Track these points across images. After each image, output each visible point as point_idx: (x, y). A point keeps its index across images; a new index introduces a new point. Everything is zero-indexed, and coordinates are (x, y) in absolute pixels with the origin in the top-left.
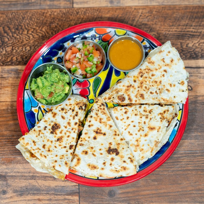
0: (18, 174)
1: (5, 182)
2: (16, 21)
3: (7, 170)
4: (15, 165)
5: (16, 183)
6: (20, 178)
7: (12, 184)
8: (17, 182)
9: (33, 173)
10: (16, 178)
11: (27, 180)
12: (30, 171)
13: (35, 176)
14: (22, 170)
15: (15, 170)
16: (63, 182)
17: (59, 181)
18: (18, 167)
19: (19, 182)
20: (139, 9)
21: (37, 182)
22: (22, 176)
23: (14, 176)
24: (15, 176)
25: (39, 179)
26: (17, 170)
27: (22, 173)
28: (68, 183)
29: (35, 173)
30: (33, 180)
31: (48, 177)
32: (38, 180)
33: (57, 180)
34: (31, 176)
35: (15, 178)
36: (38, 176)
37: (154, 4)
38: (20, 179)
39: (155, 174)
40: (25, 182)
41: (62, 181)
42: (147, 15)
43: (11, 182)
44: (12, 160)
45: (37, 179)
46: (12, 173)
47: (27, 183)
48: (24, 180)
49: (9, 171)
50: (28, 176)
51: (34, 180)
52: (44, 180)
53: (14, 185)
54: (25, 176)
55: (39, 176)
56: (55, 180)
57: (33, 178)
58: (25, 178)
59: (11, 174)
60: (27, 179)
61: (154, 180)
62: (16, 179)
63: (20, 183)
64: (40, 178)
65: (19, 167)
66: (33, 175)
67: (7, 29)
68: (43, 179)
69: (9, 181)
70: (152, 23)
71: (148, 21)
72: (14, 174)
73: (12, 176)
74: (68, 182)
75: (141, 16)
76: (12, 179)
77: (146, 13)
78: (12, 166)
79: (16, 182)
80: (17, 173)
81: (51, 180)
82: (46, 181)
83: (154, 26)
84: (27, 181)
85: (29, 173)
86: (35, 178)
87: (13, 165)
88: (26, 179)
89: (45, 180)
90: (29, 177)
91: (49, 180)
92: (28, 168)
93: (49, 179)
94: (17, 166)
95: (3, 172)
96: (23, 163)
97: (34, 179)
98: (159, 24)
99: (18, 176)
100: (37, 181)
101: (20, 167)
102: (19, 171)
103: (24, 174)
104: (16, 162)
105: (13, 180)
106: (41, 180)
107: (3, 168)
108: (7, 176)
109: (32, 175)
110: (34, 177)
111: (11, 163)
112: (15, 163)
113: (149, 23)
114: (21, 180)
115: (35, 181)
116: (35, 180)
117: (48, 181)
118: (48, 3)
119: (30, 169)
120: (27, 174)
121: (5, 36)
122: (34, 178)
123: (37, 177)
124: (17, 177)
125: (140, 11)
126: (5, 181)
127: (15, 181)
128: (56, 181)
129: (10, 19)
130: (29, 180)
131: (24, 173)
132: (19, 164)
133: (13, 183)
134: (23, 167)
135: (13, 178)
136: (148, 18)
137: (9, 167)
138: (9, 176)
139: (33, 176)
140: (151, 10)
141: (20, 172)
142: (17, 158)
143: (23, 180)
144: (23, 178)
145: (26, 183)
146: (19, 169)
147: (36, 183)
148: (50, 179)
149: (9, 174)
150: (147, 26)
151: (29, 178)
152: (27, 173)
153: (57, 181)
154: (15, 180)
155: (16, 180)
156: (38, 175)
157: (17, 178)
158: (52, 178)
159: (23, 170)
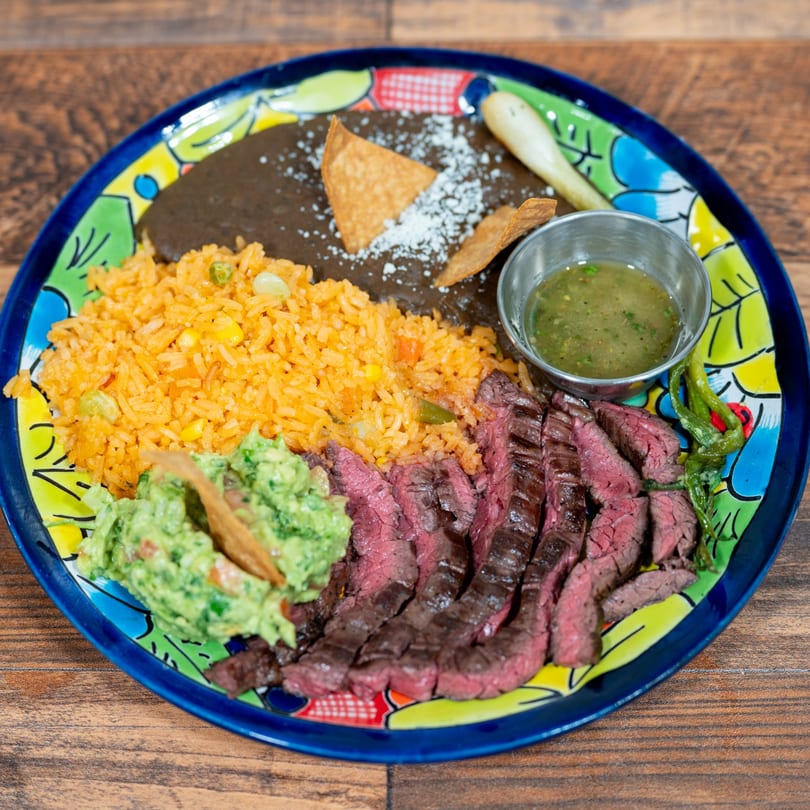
0: (78, 753)
1: (12, 790)
2: (129, 89)
3: (26, 733)
4: (68, 708)
5: (66, 794)
6: (91, 770)
7: (45, 800)
8: (71, 790)
9: (159, 751)
10: (70, 772)
11: (122, 784)
12: (143, 742)
13: (168, 767)
14: (100, 735)
15: (68, 734)
16: (309, 802)
17: (288, 796)
18: (83, 719)
19: (84, 794)
20: (691, 51)
21: (173, 795)
22: (101, 764)
23: (61, 760)
24: (63, 762)
25: (187, 781)
26: (76, 734)
27: (103, 746)
28: (335, 805)
29: (165, 752)
30: (154, 787)
31: (230, 771)
32: (178, 784)
33: (277, 792)
34: (147, 767)
35: (65, 771)
36: (180, 768)
37: (757, 32)
38: (87, 777)
39: (787, 777)
40: (113, 794)
41: (305, 797)
42: (726, 75)
43: (43, 793)
44: (55, 685)
45: (176, 780)
46: (49, 749)
47: (121, 798)
48: (109, 785)
49: (34, 739)
50: (129, 767)
51: (161, 787)
52: (209, 789)
53: (53, 803)
54: (114, 764)
55: (187, 769)
56: (268, 791)
57: (153, 777)
58: (114, 773)
59: (47, 752)
60: (126, 781)
61: (779, 803)
62: (68, 777)
63: (84, 798)
64: (190, 777)
65: (90, 717)
66: (156, 760)
67: (85, 118)
68: (206, 781)
69: (31, 787)
70: (749, 106)
71: (732, 99)
72: (60, 753)
73: (50, 763)
74: (333, 801)
75: (697, 78)
76: (51, 776)
77: (722, 68)
78: (56, 714)
79: (66, 791)
80: (75, 747)
81: (250, 788)
82: (220, 791)
83: (759, 120)
84: (124, 792)
85: (138, 748)
86: (164, 776)
87: (58, 708)
88: (117, 780)
89: (217, 785)
90: (134, 770)
91: (234, 788)
92: (134, 727)
93: (235, 781)
94: (77, 715)
95: (8, 741)
96: (109, 700)
97: (161, 783)
98: (784, 110)
99: (79, 763)
100: (174, 789)
101: (95, 720)
102: (90, 739)
103: (111, 756)
104: (74, 695)
105: (50, 781)
106: (196, 787)
107: (6, 723)
108: (25, 760)
109: (151, 762)
110: (161, 768)
111: (50, 698)
112: (71, 700)
113: (738, 107)
114: (93, 784)
115: (167, 788)
116: (165, 785)
117: (228, 794)
118: (280, 21)
119: (145, 731)
120: (127, 753)
121: (75, 147)
122: (159, 778)
123: (174, 772)
124: (73, 768)
125: (695, 60)
126: (15, 785)
127: (61, 788)
128: (272, 795)
129: (104, 79)
130: (136, 785)
131: (113, 747)
132: (88, 704)
133: (50, 794)
134: (110, 720)
135: (51, 771)
136: (732, 87)
137: (38, 716)
138: (34, 759)
139: (155, 764)
140: (743, 58)
141: (90, 742)
142: (84, 678)
143: (104, 786)
144: (102, 772)
145: (116, 798)
146: (88, 728)
147: (169, 799)
148: (240, 781)
149: (36, 753)
150: (728, 120)
151: (136, 772)
152: (126, 749)
153: (279, 795)
154: (63, 780)
155: (69, 783)
156: (179, 760)
157: (76, 772)
158: (251, 779)
159: (107, 738)
